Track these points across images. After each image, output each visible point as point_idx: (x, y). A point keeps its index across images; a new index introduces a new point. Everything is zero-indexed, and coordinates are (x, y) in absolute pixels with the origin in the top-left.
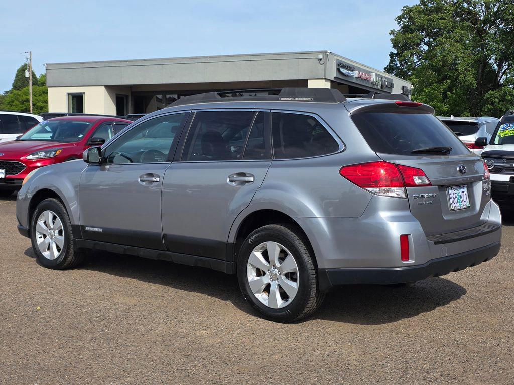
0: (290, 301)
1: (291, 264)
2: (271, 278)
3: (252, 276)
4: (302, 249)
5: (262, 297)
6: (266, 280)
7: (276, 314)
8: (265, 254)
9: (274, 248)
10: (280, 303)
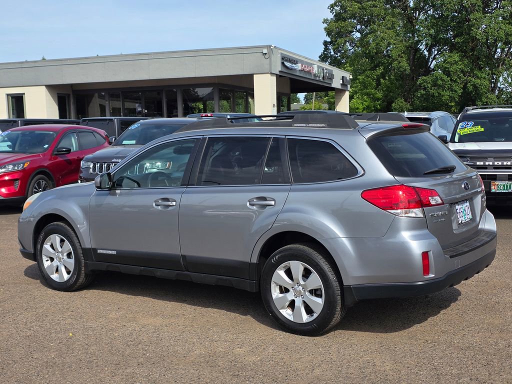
0: (315, 315)
1: (315, 281)
2: (295, 295)
3: (275, 293)
4: (326, 267)
5: (287, 313)
6: (290, 296)
7: (302, 328)
8: (289, 272)
9: (297, 267)
10: (305, 318)
